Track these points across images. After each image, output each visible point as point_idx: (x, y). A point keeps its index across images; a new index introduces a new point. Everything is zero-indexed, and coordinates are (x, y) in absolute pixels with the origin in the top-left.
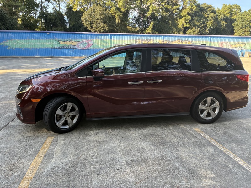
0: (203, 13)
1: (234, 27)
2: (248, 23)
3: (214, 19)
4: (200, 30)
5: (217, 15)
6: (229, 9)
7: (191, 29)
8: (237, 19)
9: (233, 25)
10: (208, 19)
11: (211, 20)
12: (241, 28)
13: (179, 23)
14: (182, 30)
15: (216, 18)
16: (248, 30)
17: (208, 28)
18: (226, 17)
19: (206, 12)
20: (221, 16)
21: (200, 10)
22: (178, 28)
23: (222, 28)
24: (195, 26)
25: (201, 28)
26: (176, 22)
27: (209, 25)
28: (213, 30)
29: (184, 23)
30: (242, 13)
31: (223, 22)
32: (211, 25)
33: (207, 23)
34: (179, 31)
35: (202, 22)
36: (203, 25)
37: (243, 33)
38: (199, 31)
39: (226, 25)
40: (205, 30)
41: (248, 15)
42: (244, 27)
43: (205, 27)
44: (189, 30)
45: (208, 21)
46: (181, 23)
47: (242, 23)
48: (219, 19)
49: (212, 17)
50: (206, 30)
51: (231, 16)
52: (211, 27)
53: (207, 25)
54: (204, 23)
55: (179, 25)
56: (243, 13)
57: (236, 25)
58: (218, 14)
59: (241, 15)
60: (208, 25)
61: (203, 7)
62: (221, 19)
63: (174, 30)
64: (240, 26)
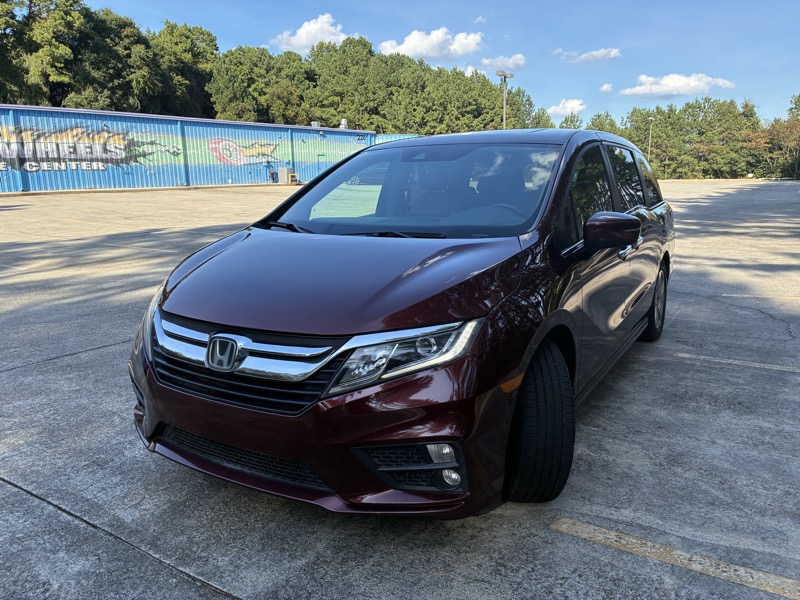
0: (108, 40)
1: (211, 95)
2: (245, 88)
3: (147, 65)
4: (109, 97)
5: (155, 55)
6: (188, 37)
7: (78, 92)
8: (215, 71)
9: (206, 88)
10: (130, 61)
11: (139, 68)
12: (231, 101)
13: (25, 65)
14: (44, 94)
15: (153, 63)
16: (251, 108)
17: (136, 91)
18: (182, 62)
19: (117, 40)
20: (167, 57)
21: (93, 29)
22: (29, 87)
23: (178, 97)
24: (89, 81)
25: (113, 90)
26: (14, 62)
27: (138, 83)
28: (152, 98)
29: (50, 70)
30: (223, 54)
31: (178, 79)
32: (145, 83)
33: (132, 76)
34: (32, 95)
35: (111, 71)
36: (116, 82)
37: (240, 116)
38: (108, 100)
39: (187, 87)
40: (127, 99)
41: (241, 64)
42: (238, 99)
43: (127, 87)
44: (72, 95)
45: (133, 70)
46: (34, 67)
47: (230, 84)
48: (164, 67)
49: (144, 59)
50: (131, 100)
51: (195, 63)
52: (144, 89)
53: (131, 81)
54: (118, 75)
55: (31, 73)
56: (227, 56)
57: (218, 91)
58: (156, 51)
59: (224, 62)
60: (134, 84)
61: (104, 22)
62: (170, 69)
63: (12, 92)
64: (228, 94)
